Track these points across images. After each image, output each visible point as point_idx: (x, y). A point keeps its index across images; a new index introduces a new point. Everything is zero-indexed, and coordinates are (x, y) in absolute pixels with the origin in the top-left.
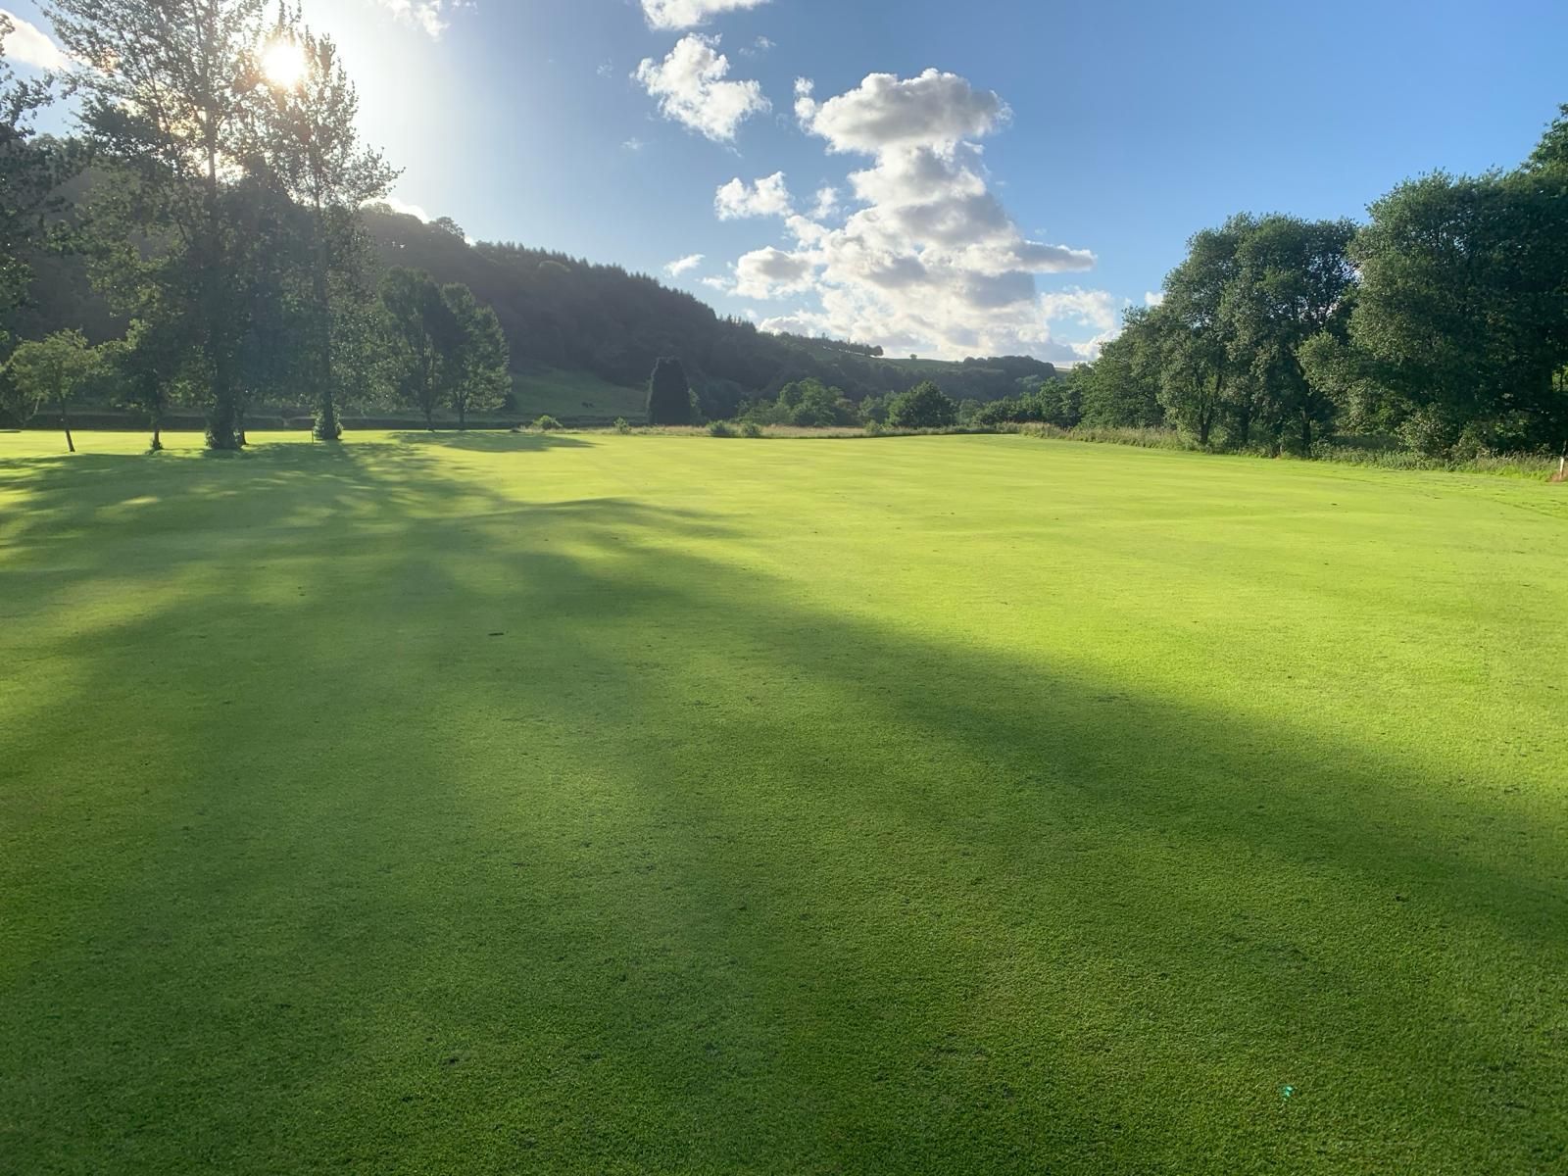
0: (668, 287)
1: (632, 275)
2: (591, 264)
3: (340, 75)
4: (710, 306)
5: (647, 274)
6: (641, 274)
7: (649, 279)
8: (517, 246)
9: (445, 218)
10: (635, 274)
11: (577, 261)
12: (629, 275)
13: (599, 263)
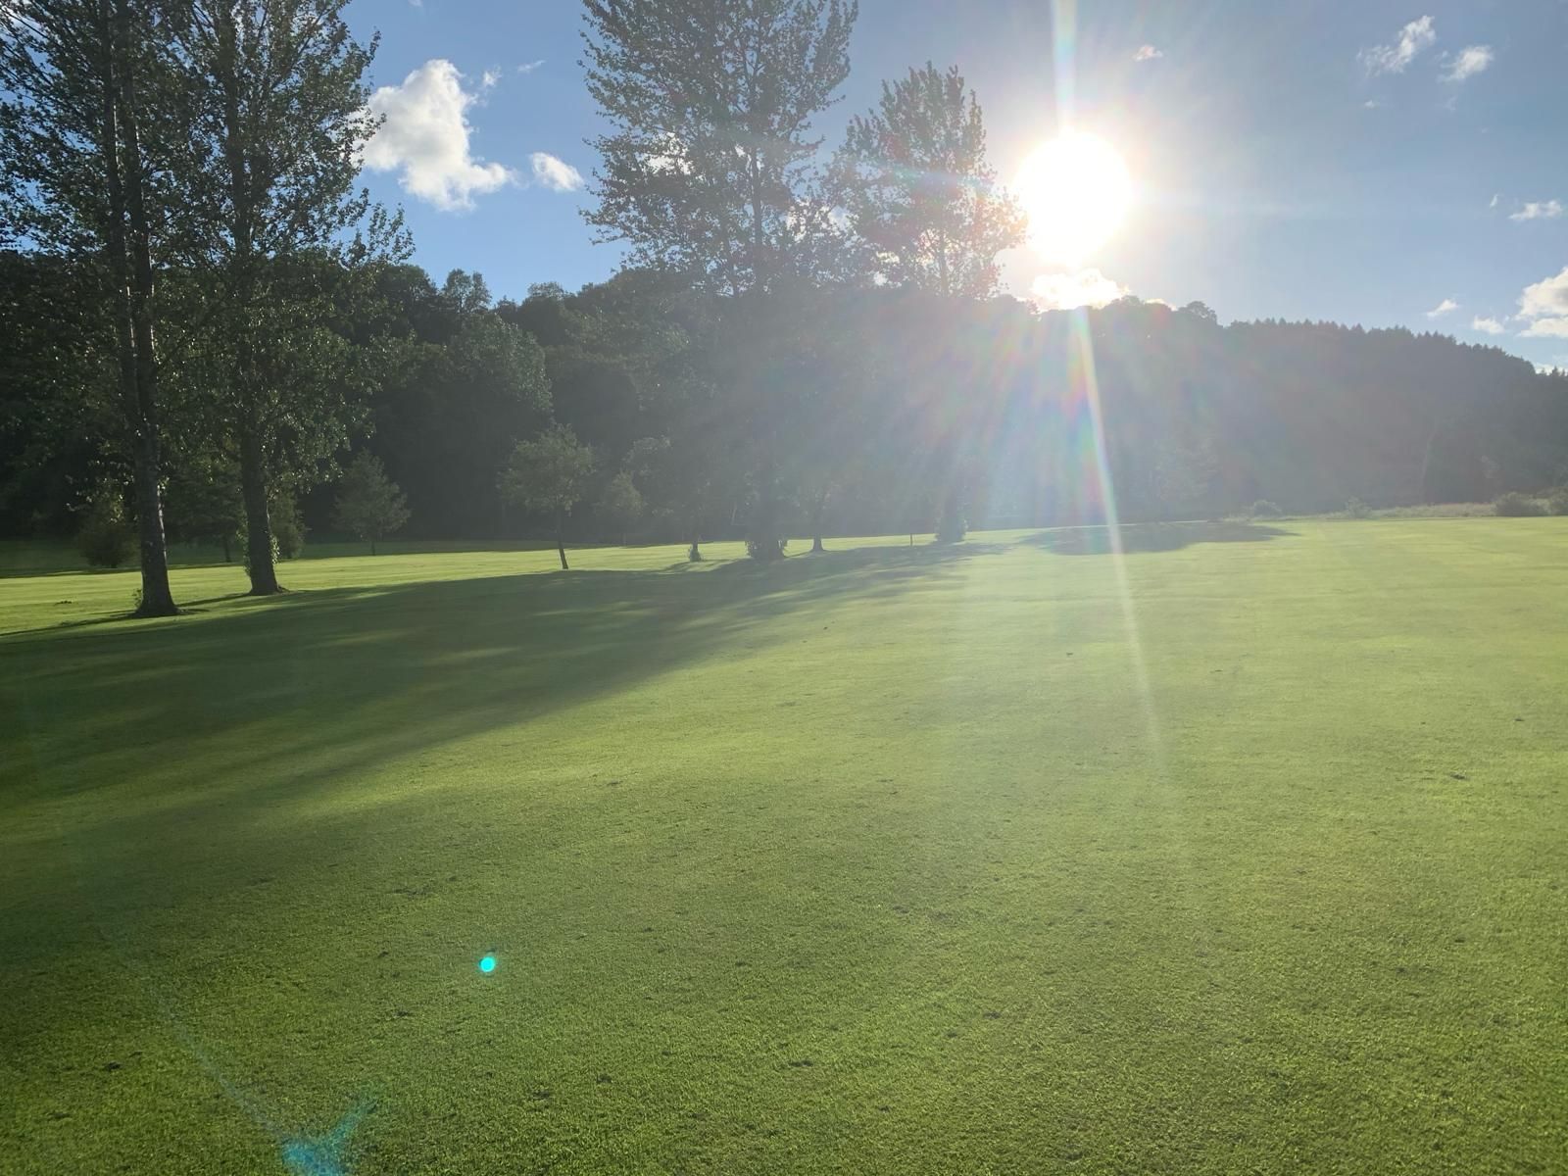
0: (1468, 344)
1: (1419, 335)
2: (1367, 329)
3: (973, 110)
4: (1526, 359)
5: (1440, 333)
6: (1432, 333)
7: (1442, 337)
8: (1277, 321)
9: (1196, 302)
10: (1423, 334)
11: (1349, 328)
12: (1416, 335)
13: (1376, 327)
